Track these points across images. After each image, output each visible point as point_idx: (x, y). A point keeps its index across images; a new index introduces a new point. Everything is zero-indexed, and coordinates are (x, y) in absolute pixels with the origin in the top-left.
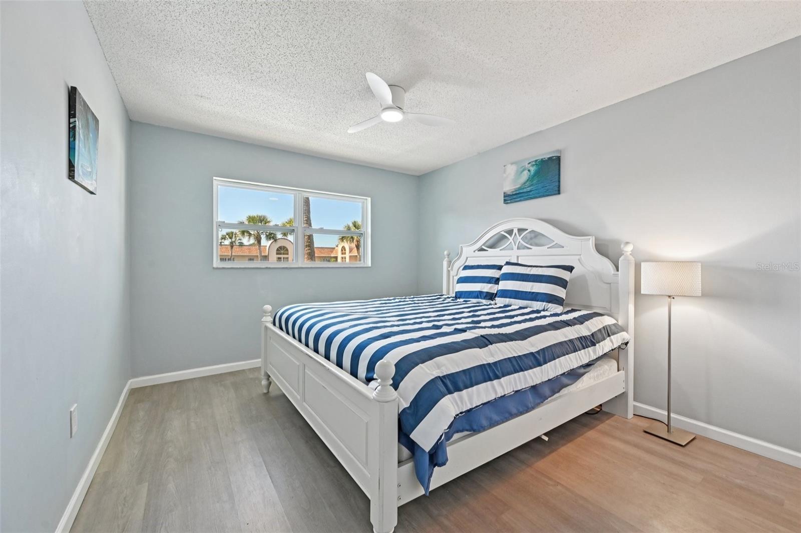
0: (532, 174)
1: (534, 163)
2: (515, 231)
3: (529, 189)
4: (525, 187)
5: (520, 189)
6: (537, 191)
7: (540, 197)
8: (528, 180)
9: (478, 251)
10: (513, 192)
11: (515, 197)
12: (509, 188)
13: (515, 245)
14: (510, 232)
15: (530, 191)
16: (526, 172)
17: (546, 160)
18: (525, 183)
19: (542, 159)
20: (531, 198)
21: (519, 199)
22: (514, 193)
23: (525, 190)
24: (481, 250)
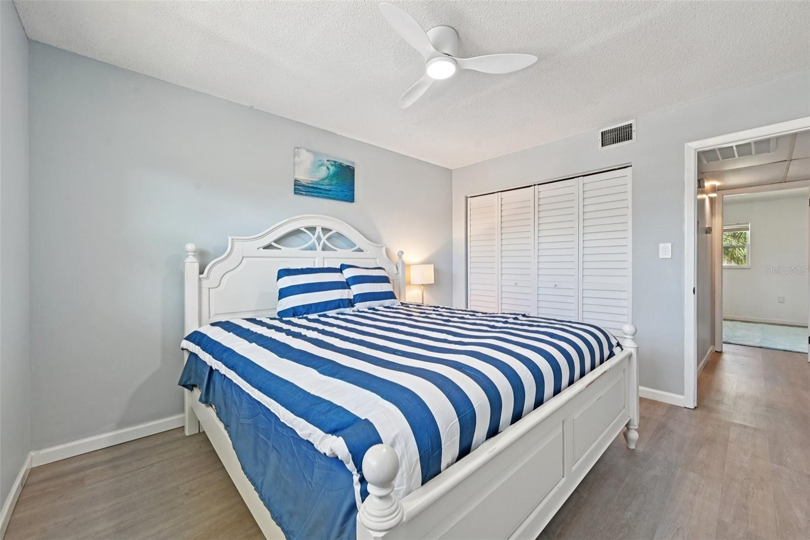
0: (331, 173)
1: (332, 163)
2: (319, 230)
3: (328, 187)
4: (324, 184)
5: (317, 183)
6: (336, 193)
7: (338, 200)
8: (326, 178)
9: (264, 248)
10: (308, 183)
11: (311, 190)
12: (304, 177)
13: (319, 244)
14: (312, 229)
15: (329, 191)
16: (324, 168)
17: (344, 166)
18: (323, 180)
19: (341, 163)
20: (330, 198)
21: (316, 194)
22: (310, 185)
23: (323, 187)
24: (269, 247)
